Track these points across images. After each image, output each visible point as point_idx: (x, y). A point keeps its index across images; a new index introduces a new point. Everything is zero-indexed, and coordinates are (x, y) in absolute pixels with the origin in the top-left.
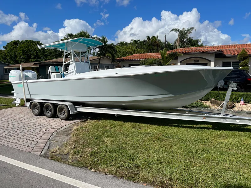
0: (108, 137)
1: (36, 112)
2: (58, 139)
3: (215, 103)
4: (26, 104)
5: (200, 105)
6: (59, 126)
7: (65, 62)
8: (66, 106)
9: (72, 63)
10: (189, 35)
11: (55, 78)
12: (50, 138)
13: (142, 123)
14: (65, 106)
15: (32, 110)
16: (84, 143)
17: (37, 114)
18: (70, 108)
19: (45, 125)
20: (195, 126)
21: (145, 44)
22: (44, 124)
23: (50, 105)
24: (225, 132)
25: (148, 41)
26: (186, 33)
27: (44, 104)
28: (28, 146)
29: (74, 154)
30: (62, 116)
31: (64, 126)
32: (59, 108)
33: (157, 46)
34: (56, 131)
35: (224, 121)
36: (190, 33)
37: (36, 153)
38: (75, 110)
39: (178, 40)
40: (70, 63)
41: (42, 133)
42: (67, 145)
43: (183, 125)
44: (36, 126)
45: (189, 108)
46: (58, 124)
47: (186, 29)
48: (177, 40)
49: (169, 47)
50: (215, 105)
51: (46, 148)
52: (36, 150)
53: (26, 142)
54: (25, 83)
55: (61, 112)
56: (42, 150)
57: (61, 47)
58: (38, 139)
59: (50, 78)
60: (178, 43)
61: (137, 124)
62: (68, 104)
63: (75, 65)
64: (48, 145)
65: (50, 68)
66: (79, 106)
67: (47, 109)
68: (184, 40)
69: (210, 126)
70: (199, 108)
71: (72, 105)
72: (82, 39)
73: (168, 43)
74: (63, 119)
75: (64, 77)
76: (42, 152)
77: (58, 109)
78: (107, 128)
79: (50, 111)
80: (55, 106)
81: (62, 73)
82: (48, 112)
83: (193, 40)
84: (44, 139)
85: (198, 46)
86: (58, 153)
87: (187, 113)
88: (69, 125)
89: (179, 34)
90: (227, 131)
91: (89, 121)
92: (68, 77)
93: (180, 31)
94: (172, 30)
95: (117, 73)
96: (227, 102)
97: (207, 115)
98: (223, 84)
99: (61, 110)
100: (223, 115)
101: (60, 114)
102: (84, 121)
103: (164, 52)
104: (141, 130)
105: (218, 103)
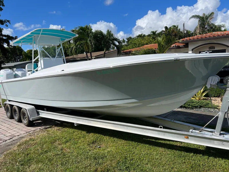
10: (210, 20)
15: (6, 112)
18: (29, 112)
23: (17, 108)
25: (166, 31)
30: (25, 122)
33: (176, 35)
35: (219, 145)
36: (212, 18)
38: (37, 115)
47: (207, 14)
48: (197, 27)
49: (188, 34)
55: (25, 117)
57: (30, 42)
60: (198, 30)
65: (26, 66)
67: (16, 112)
68: (206, 27)
73: (187, 31)
77: (21, 113)
81: (32, 71)
83: (215, 26)
85: (221, 31)
89: (199, 21)
93: (201, 17)
94: (191, 17)
95: (63, 70)
96: (226, 112)
97: (194, 131)
98: (216, 82)
99: (24, 114)
100: (219, 134)
101: (24, 119)
102: (47, 128)
103: (161, 39)
104: (100, 147)
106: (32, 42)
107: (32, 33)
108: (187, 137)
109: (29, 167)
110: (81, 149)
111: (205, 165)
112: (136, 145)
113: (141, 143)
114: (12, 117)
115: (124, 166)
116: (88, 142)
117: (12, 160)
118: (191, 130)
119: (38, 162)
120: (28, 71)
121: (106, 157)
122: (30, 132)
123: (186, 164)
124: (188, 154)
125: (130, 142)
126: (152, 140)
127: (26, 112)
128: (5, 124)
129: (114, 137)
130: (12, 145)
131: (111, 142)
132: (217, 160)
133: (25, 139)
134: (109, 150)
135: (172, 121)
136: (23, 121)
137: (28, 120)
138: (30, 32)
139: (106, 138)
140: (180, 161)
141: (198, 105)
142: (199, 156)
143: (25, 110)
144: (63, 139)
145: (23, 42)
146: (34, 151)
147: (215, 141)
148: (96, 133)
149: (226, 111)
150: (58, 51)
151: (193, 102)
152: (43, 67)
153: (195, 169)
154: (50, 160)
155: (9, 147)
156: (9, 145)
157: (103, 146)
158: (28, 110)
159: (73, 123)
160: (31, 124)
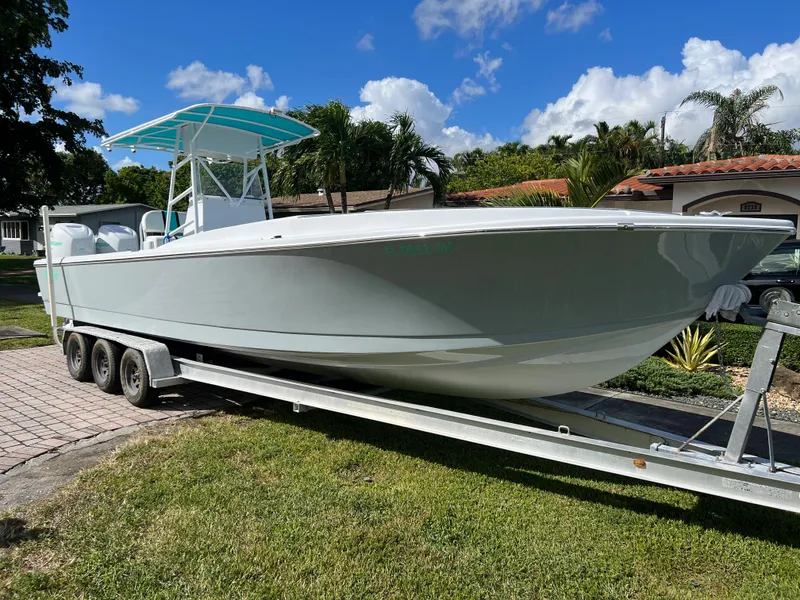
1: (78, 366)
3: (784, 383)
5: (708, 388)
6: (91, 428)
7: (174, 196)
8: (141, 354)
10: (756, 114)
15: (68, 359)
18: (150, 362)
21: (591, 150)
23: (106, 345)
25: (600, 137)
26: (746, 106)
27: (93, 343)
30: (133, 391)
31: (107, 431)
32: (125, 362)
33: (633, 155)
34: (53, 450)
36: (762, 106)
38: (172, 373)
39: (713, 136)
40: (190, 199)
45: (657, 393)
46: (98, 421)
47: (746, 94)
48: (708, 135)
49: (677, 155)
50: (782, 392)
54: (56, 265)
55: (132, 376)
57: (163, 141)
60: (712, 144)
62: (147, 346)
63: (201, 205)
65: (144, 218)
67: (103, 362)
68: (738, 135)
70: (701, 400)
72: (213, 109)
73: (673, 146)
74: (133, 401)
77: (122, 363)
81: (165, 236)
82: (103, 369)
83: (771, 134)
87: (564, 431)
89: (717, 111)
90: (758, 544)
93: (724, 100)
94: (690, 98)
95: (280, 237)
96: (761, 395)
97: (662, 447)
98: (739, 304)
99: (132, 367)
100: (737, 458)
101: (129, 383)
102: (201, 416)
104: (370, 481)
105: (794, 384)
106: (174, 143)
107: (179, 116)
108: (642, 461)
109: (162, 513)
110: (312, 479)
111: (689, 549)
112: (483, 483)
113: (500, 477)
114: (86, 376)
115: (445, 534)
116: (335, 463)
117: (106, 492)
118: (655, 445)
119: (186, 502)
120: (149, 234)
121: (391, 506)
122: (150, 424)
123: (634, 541)
124: (642, 516)
125: (465, 474)
126: (533, 473)
127: (138, 362)
128: (65, 396)
129: (414, 456)
130: (95, 453)
131: (406, 469)
132: (727, 538)
133: (137, 441)
134: (399, 489)
135: (600, 417)
136: (126, 388)
137: (144, 387)
138: (175, 113)
139: (390, 457)
140: (615, 533)
141: (686, 386)
142: (673, 526)
143: (138, 355)
144: (257, 448)
145: (144, 141)
146: (170, 472)
147: (724, 478)
148: (359, 440)
149: (763, 389)
150: (249, 178)
151: (671, 375)
152: (201, 224)
153: (659, 556)
154: (223, 501)
155: (89, 459)
156: (88, 455)
157: (381, 477)
158: (147, 354)
160: (151, 399)
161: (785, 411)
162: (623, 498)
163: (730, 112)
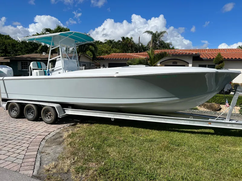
0: (110, 146)
1: (14, 113)
2: (49, 150)
4: (1, 104)
6: (45, 131)
7: (50, 58)
8: (54, 108)
9: (60, 60)
10: (161, 38)
11: (37, 75)
12: (39, 149)
13: (140, 128)
14: (51, 108)
15: (9, 112)
16: (84, 156)
17: (16, 116)
19: (28, 131)
20: (196, 131)
21: (120, 44)
22: (27, 129)
23: (33, 106)
24: (230, 137)
25: (123, 41)
26: (159, 35)
27: (25, 105)
28: (13, 162)
29: (77, 172)
30: (48, 120)
31: (51, 132)
32: (44, 111)
33: (132, 47)
34: (44, 139)
35: (230, 127)
36: (163, 36)
37: (26, 172)
38: (63, 113)
39: (151, 43)
40: (57, 59)
41: (28, 142)
42: (63, 158)
43: (184, 130)
44: (17, 132)
46: (44, 129)
47: (159, 32)
48: (150, 42)
50: (202, 107)
51: (38, 164)
52: (26, 167)
53: (9, 156)
54: (1, 80)
55: (46, 115)
56: (33, 168)
58: (23, 150)
59: (31, 75)
60: (151, 45)
61: (136, 129)
62: (55, 105)
63: (63, 61)
64: (39, 159)
65: (31, 63)
66: (68, 108)
67: (29, 111)
68: (157, 43)
69: (212, 131)
71: (59, 107)
72: (73, 33)
73: (142, 44)
74: (49, 123)
75: (49, 75)
76: (34, 171)
77: (42, 111)
78: (104, 135)
79: (32, 113)
80: (39, 107)
81: (47, 70)
82: (29, 114)
83: (165, 43)
84: (31, 150)
85: (170, 49)
86: (55, 171)
87: (191, 118)
88: (58, 131)
89: (152, 36)
91: (79, 125)
92: (54, 75)
93: (154, 33)
94: (145, 32)
97: (212, 119)
100: (229, 120)
103: (151, 52)
105: (205, 105)
108: (210, 123)
114: (21, 117)
118: (210, 119)
120: (35, 69)
137: (55, 118)
147: (228, 124)
158: (57, 108)
159: (110, 118)
161: (205, 111)
162: (199, 132)
163: (156, 37)
